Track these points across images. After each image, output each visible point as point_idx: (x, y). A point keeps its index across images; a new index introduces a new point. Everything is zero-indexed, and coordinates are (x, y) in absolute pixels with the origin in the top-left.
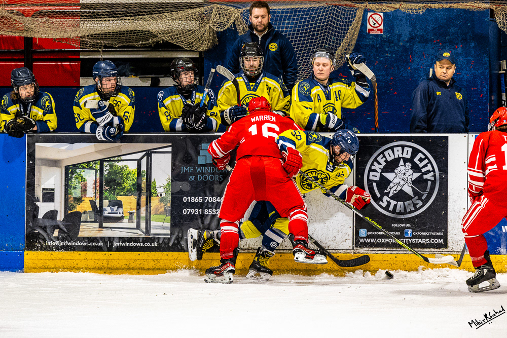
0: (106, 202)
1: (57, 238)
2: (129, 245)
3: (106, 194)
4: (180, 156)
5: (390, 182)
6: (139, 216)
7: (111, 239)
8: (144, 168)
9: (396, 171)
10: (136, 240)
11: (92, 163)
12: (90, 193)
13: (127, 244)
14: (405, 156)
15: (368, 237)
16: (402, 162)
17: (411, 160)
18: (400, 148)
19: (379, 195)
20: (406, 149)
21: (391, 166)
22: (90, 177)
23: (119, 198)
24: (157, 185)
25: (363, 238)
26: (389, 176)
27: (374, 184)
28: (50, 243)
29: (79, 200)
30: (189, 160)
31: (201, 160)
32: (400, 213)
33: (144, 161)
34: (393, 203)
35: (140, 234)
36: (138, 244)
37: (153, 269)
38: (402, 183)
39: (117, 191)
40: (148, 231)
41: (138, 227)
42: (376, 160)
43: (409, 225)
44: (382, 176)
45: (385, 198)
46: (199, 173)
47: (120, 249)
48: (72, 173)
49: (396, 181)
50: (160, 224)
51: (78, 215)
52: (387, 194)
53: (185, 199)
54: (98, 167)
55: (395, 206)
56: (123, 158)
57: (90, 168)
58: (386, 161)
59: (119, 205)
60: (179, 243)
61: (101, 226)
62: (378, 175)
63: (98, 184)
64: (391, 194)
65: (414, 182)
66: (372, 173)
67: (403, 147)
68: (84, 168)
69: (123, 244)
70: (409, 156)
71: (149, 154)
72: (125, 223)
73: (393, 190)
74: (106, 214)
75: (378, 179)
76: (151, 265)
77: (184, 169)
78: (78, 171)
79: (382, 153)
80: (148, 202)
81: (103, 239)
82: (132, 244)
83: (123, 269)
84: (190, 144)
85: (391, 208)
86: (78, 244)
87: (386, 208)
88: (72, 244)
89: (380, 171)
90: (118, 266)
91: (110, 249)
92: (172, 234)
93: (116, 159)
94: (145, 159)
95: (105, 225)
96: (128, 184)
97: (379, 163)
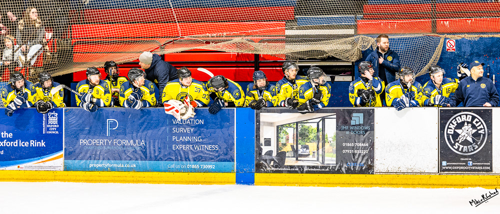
0: (300, 146)
1: (273, 166)
2: (313, 170)
3: (299, 142)
4: (341, 121)
5: (459, 135)
6: (318, 154)
7: (302, 167)
8: (321, 127)
9: (462, 128)
10: (317, 167)
11: (292, 124)
12: (291, 141)
13: (312, 169)
14: (468, 120)
15: (447, 166)
16: (466, 124)
17: (471, 123)
18: (465, 116)
19: (453, 142)
20: (468, 116)
21: (460, 126)
22: (291, 132)
23: (307, 144)
24: (328, 137)
25: (444, 166)
26: (459, 131)
27: (451, 136)
28: (269, 169)
29: (285, 145)
30: (346, 122)
31: (353, 123)
32: (465, 152)
33: (321, 124)
34: (461, 146)
35: (319, 164)
36: (318, 170)
37: (327, 184)
38: (466, 135)
39: (306, 140)
40: (323, 162)
41: (318, 160)
42: (451, 122)
43: (470, 159)
44: (455, 131)
45: (457, 144)
46: (352, 130)
47: (308, 172)
48: (281, 129)
49: (463, 134)
50: (330, 158)
51: (284, 153)
52: (458, 142)
53: (344, 144)
54: (295, 126)
55: (463, 148)
56: (309, 121)
57: (291, 127)
58: (457, 123)
59: (307, 147)
60: (341, 169)
61: (297, 160)
62: (453, 131)
63: (295, 136)
64: (460, 142)
65: (473, 135)
66: (449, 130)
67: (466, 115)
68: (287, 127)
69: (310, 170)
70: (470, 120)
71: (323, 119)
72: (310, 158)
73: (461, 139)
74: (300, 153)
75: (452, 133)
76: (325, 181)
77: (343, 127)
78: (284, 128)
79: (455, 118)
80: (323, 146)
81: (298, 166)
82: (315, 170)
83: (310, 183)
84: (346, 114)
85: (460, 150)
86: (284, 169)
87: (457, 150)
88: (281, 169)
89: (453, 129)
90: (307, 182)
91: (302, 172)
92: (337, 164)
93: (305, 122)
94: (321, 122)
95: (299, 159)
96: (312, 136)
97: (453, 124)
